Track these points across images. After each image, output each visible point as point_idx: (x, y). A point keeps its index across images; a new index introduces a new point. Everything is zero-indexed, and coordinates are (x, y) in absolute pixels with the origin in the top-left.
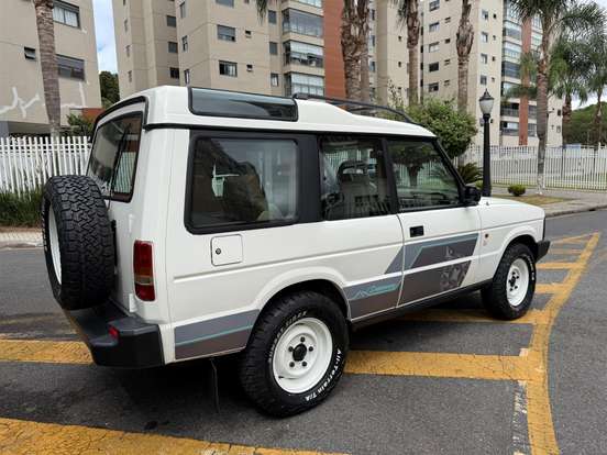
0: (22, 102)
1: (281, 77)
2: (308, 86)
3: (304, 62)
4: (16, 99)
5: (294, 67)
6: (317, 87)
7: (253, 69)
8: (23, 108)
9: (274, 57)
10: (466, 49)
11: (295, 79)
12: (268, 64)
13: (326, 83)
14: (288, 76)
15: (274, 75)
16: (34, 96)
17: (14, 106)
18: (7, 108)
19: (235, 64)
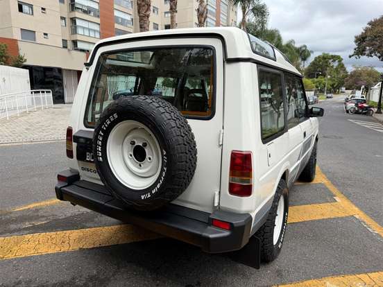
1: (68, 21)
2: (89, 30)
3: (85, 12)
5: (78, 14)
6: (95, 31)
7: (47, 11)
9: (62, 4)
10: (203, 19)
11: (78, 22)
12: (58, 10)
13: (102, 29)
14: (73, 20)
15: (62, 18)
19: (31, 6)
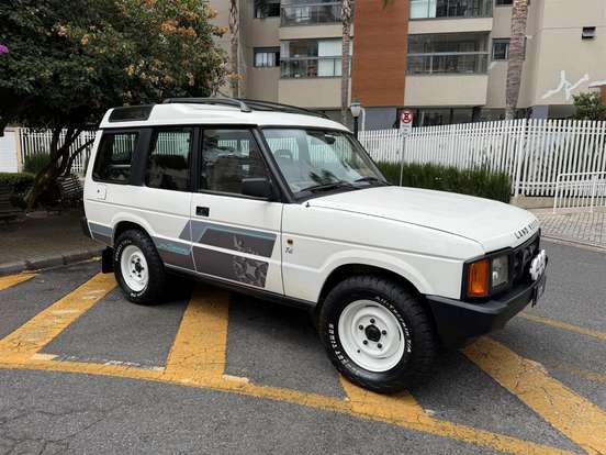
0: (568, 84)
4: (563, 81)
8: (568, 91)
16: (583, 77)
17: (558, 90)
18: (551, 92)
